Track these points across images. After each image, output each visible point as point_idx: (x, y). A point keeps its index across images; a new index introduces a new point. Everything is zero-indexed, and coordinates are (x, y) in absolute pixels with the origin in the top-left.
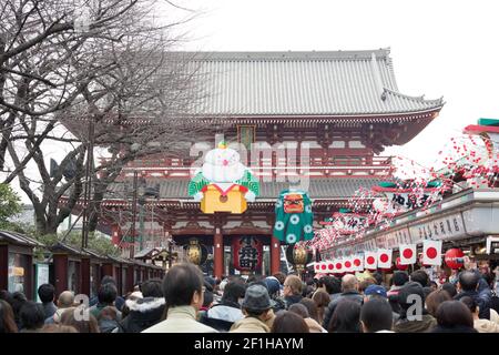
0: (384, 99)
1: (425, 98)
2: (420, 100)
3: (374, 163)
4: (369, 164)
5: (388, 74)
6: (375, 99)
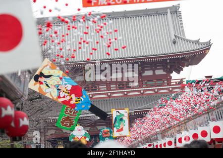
1: (200, 41)
2: (197, 42)
3: (172, 84)
4: (169, 84)
5: (178, 23)
6: (169, 43)
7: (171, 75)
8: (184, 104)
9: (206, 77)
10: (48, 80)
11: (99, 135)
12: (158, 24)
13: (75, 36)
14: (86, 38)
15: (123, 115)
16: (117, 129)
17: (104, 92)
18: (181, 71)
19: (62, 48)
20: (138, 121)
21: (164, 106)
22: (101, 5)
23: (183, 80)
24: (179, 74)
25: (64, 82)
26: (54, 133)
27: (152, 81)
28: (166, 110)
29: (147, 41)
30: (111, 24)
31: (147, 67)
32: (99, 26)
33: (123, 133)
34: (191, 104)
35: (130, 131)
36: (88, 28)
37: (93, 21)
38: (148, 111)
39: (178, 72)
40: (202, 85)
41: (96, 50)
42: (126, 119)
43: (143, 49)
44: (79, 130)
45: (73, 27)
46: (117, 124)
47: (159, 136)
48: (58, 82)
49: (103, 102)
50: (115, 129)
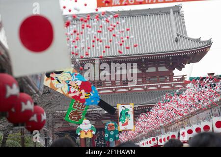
0: (177, 41)
1: (201, 40)
2: (198, 40)
3: (174, 80)
4: (171, 80)
5: (181, 22)
6: (171, 41)
7: (173, 72)
8: (188, 100)
9: (208, 74)
10: (59, 76)
11: (104, 129)
12: (161, 23)
13: (90, 35)
14: (100, 36)
15: (128, 110)
16: (122, 123)
17: (109, 88)
18: (183, 68)
19: (77, 46)
20: (143, 116)
21: (169, 101)
22: (114, 5)
23: (185, 77)
24: (181, 70)
25: (75, 78)
26: (61, 126)
27: (155, 77)
28: (170, 106)
29: (151, 39)
30: (124, 23)
31: (150, 64)
32: (112, 25)
33: (128, 127)
34: (195, 100)
35: (134, 125)
36: (101, 27)
37: (106, 21)
38: (153, 106)
39: (180, 69)
40: (206, 82)
41: (109, 47)
42: (131, 114)
43: (147, 47)
44: (86, 124)
45: (87, 26)
46: (122, 118)
47: (163, 130)
48: (69, 78)
49: (108, 97)
50: (120, 123)
